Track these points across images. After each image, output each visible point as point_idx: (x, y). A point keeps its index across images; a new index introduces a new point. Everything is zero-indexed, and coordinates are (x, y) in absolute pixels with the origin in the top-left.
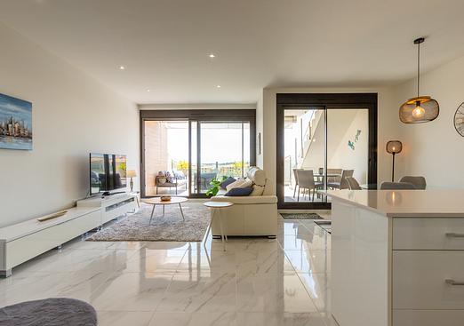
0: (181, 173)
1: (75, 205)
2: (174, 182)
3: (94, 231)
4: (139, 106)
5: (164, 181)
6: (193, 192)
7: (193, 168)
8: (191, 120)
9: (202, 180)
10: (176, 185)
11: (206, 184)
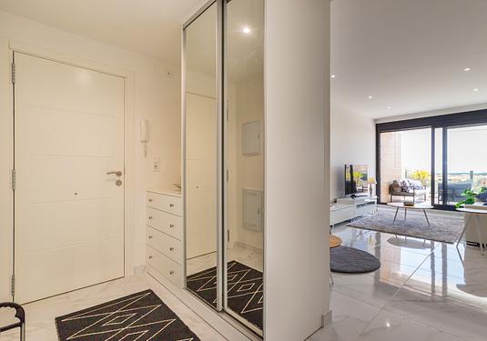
0: (418, 183)
1: (336, 202)
2: (411, 191)
3: (349, 221)
4: (375, 120)
5: (399, 190)
6: (436, 202)
7: (436, 178)
8: (434, 127)
9: (449, 192)
10: (413, 195)
11: (455, 196)
